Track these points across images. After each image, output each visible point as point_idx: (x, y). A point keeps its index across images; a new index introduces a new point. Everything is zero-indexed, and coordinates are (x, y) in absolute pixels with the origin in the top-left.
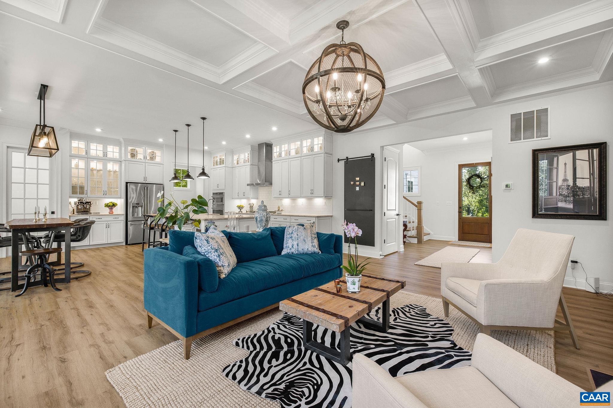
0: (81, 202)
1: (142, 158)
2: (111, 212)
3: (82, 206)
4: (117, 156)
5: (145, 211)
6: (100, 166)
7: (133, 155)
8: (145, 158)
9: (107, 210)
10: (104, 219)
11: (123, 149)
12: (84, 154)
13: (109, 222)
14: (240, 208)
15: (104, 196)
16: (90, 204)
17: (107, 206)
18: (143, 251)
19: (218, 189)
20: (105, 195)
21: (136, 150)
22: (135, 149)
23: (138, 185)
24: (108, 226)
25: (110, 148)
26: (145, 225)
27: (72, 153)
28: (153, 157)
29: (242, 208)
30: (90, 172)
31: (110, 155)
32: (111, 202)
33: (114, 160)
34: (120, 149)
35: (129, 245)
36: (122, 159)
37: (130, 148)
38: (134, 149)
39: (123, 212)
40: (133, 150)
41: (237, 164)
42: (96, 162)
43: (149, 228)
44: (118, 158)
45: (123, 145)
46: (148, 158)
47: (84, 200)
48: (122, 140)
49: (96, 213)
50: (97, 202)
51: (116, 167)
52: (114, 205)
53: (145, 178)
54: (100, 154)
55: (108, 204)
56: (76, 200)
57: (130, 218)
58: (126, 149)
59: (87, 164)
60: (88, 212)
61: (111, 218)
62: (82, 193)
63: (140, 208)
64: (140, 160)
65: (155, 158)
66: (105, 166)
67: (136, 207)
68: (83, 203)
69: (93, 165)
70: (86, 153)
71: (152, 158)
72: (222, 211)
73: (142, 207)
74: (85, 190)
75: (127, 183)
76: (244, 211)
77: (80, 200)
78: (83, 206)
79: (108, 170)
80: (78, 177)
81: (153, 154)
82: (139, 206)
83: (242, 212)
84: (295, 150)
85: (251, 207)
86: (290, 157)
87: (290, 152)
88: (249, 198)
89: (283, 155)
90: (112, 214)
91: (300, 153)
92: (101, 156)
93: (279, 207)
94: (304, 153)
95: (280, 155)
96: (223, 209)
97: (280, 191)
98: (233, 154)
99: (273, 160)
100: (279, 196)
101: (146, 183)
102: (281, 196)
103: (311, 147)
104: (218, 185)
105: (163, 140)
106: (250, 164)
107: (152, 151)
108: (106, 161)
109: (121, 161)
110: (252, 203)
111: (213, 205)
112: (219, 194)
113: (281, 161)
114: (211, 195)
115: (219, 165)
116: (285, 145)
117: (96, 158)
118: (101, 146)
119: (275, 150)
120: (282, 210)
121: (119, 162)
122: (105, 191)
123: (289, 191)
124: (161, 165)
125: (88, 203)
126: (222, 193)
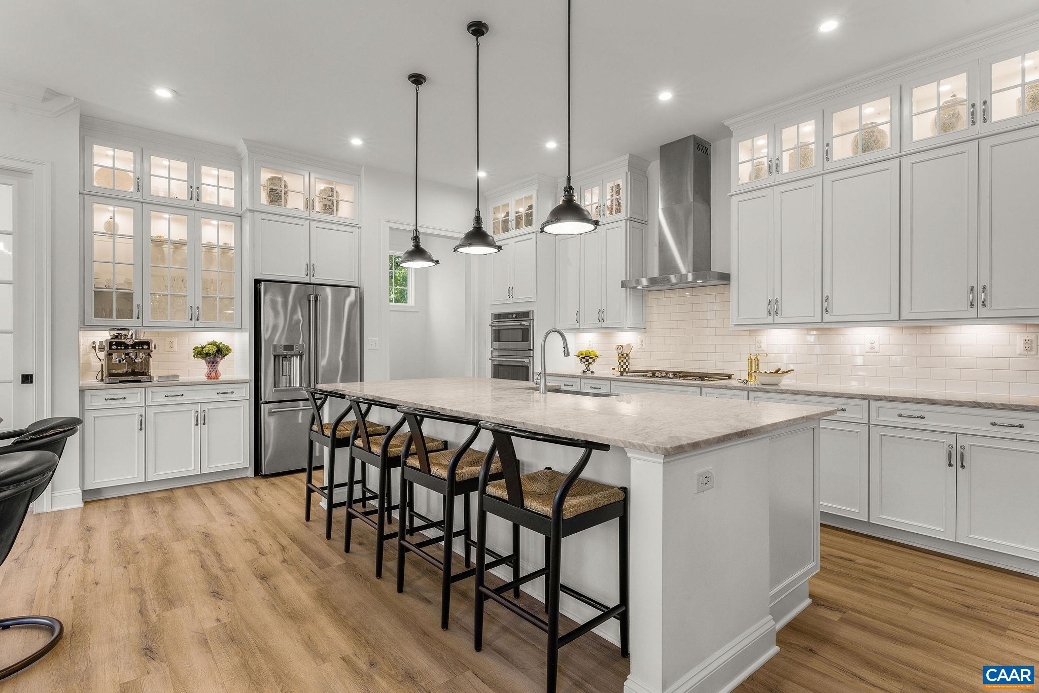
0: (117, 344)
1: (301, 206)
2: (213, 374)
3: (123, 356)
4: (228, 198)
5: (311, 373)
6: (179, 232)
7: (275, 196)
8: (310, 205)
9: (201, 368)
10: (191, 395)
11: (246, 179)
12: (131, 188)
13: (205, 407)
14: (587, 360)
15: (191, 324)
16: (149, 348)
17: (200, 353)
19: (511, 300)
20: (196, 318)
21: (283, 181)
22: (280, 179)
23: (289, 289)
24: (201, 420)
25: (210, 175)
26: (315, 428)
27: (95, 184)
28: (330, 203)
29: (594, 360)
30: (150, 247)
31: (209, 196)
32: (214, 344)
33: (218, 213)
34: (239, 179)
35: (266, 476)
36: (244, 209)
37: (266, 175)
38: (276, 178)
39: (247, 374)
40: (276, 181)
43: (329, 440)
44: (233, 205)
45: (246, 164)
46: (318, 206)
47: (129, 336)
48: (243, 148)
49: (168, 377)
50: (176, 341)
51: (227, 237)
52: (219, 352)
53: (310, 269)
54: (180, 191)
55: (203, 348)
56: (105, 336)
57: (268, 392)
58: (255, 177)
59: (141, 224)
60: (143, 374)
61: (210, 393)
62: (126, 312)
63: (296, 361)
64: (295, 213)
65: (337, 208)
66: (194, 231)
67: (285, 357)
68: (127, 346)
69: (160, 225)
70: (139, 190)
71: (330, 207)
72: (527, 367)
73: (301, 356)
74: (136, 302)
75: (257, 282)
76: (598, 368)
77: (116, 337)
78: (127, 354)
79: (204, 242)
80: (114, 263)
81: (332, 196)
82: (292, 356)
83: (592, 372)
84: (858, 137)
85: (624, 357)
86: (829, 166)
87: (828, 145)
88: (621, 328)
89: (786, 167)
90: (216, 380)
91: (888, 146)
92: (183, 199)
93: (753, 358)
94: (915, 138)
95: (774, 166)
96: (530, 362)
97: (773, 302)
98: (557, 193)
99: (734, 189)
100: (769, 320)
101: (312, 282)
102: (778, 319)
103: (973, 105)
104: (511, 289)
105: (364, 140)
106: (627, 218)
107: (328, 188)
108: (197, 213)
109: (240, 213)
110: (629, 345)
111: (494, 349)
112: (514, 316)
113: (776, 188)
114: (488, 320)
115: (514, 228)
116: (798, 128)
117: (168, 205)
118: (184, 165)
119: (743, 155)
120: (779, 370)
121: (235, 216)
122: (195, 308)
123: (824, 299)
124: (353, 228)
125: (143, 345)
126: (525, 315)
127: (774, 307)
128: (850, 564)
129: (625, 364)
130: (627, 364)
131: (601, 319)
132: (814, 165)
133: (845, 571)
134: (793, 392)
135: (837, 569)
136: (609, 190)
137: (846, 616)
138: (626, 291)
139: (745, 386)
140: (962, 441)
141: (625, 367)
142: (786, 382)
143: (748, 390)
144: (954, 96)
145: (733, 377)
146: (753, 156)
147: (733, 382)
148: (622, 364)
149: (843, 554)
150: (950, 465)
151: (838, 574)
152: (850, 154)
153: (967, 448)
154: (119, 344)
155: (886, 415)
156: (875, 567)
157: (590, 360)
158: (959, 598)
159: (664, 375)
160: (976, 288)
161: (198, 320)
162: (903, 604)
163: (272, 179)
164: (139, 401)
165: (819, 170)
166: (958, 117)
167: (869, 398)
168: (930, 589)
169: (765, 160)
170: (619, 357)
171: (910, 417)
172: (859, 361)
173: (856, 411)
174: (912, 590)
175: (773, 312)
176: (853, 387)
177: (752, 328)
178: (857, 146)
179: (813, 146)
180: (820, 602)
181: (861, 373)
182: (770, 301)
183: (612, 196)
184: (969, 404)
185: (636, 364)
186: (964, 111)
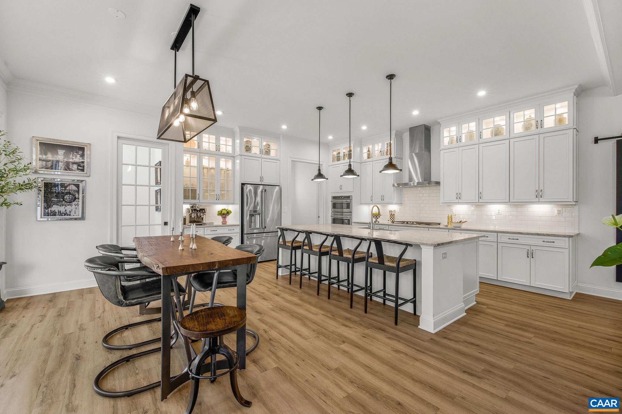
0: (194, 209)
1: (258, 152)
2: (224, 222)
3: (195, 215)
4: (229, 150)
5: (263, 220)
6: (212, 164)
7: (248, 149)
8: (261, 151)
9: (220, 218)
10: (219, 231)
12: (196, 147)
14: (376, 217)
15: (216, 201)
16: (205, 211)
17: (219, 213)
18: (277, 278)
19: (341, 191)
20: (219, 199)
21: (251, 142)
25: (223, 140)
26: (281, 243)
28: (268, 150)
30: (202, 171)
31: (223, 149)
32: (225, 210)
33: (226, 156)
34: (234, 142)
36: (236, 154)
37: (245, 140)
39: (238, 222)
41: (368, 158)
42: (207, 157)
44: (231, 152)
45: (238, 135)
46: (264, 152)
47: (197, 207)
48: (237, 130)
49: (210, 223)
50: (212, 208)
51: (229, 166)
52: (228, 213)
53: (261, 178)
54: (213, 148)
55: (221, 211)
56: (188, 206)
57: (246, 229)
58: (242, 141)
59: (200, 161)
60: (202, 222)
61: (226, 230)
62: (194, 198)
63: (257, 217)
64: (256, 156)
65: (270, 153)
66: (218, 163)
67: (253, 215)
68: (197, 211)
69: (206, 162)
70: (199, 147)
71: (268, 152)
74: (197, 193)
75: (243, 184)
76: (381, 220)
77: (193, 207)
78: (197, 214)
79: (220, 168)
80: (190, 177)
81: (269, 147)
82: (256, 214)
83: (379, 222)
84: (493, 130)
85: (392, 216)
86: (481, 141)
87: (481, 132)
88: (392, 204)
89: (463, 140)
90: (225, 225)
91: (505, 134)
92: (213, 150)
93: (450, 216)
94: (515, 132)
95: (459, 139)
96: (350, 218)
97: (459, 194)
98: (361, 145)
99: (442, 147)
100: (457, 201)
101: (262, 184)
102: (460, 201)
103: (537, 121)
104: (341, 186)
105: (287, 126)
106: (394, 157)
107: (267, 144)
108: (219, 156)
109: (234, 156)
110: (395, 210)
111: (332, 212)
112: (343, 197)
113: (460, 148)
114: (330, 199)
115: (343, 160)
116: (469, 124)
117: (209, 153)
118: (214, 137)
119: (446, 134)
120: (461, 221)
121: (232, 157)
122: (218, 195)
123: (480, 193)
124: (277, 161)
125: (203, 210)
126: (348, 197)
127: (459, 196)
128: (490, 293)
129: (393, 218)
130: (394, 218)
131: (382, 199)
132: (475, 140)
133: (489, 295)
134: (467, 230)
135: (485, 295)
136: (386, 145)
137: (489, 307)
138: (394, 188)
139: (447, 227)
140: (533, 248)
141: (393, 220)
142: (464, 226)
143: (449, 229)
144: (530, 116)
145: (441, 224)
146: (450, 135)
147: (441, 226)
148: (392, 218)
149: (487, 291)
150: (528, 257)
151: (485, 296)
152: (490, 137)
153: (534, 251)
154: (195, 210)
155: (504, 238)
156: (499, 294)
157: (378, 217)
158: (529, 303)
159: (412, 223)
160: (538, 191)
161: (219, 200)
162: (509, 304)
163: (247, 141)
164: (202, 233)
165: (477, 142)
166: (532, 125)
167: (497, 232)
168: (519, 300)
169: (455, 137)
170: (390, 216)
171: (513, 239)
172: (494, 217)
173: (492, 237)
174: (513, 300)
175: (458, 198)
176: (491, 228)
177: (450, 204)
178: (492, 133)
179: (475, 132)
180: (479, 303)
181: (495, 223)
182: (457, 194)
183: (387, 147)
184: (535, 234)
185: (398, 218)
186: (534, 123)
